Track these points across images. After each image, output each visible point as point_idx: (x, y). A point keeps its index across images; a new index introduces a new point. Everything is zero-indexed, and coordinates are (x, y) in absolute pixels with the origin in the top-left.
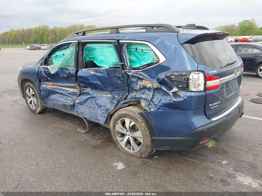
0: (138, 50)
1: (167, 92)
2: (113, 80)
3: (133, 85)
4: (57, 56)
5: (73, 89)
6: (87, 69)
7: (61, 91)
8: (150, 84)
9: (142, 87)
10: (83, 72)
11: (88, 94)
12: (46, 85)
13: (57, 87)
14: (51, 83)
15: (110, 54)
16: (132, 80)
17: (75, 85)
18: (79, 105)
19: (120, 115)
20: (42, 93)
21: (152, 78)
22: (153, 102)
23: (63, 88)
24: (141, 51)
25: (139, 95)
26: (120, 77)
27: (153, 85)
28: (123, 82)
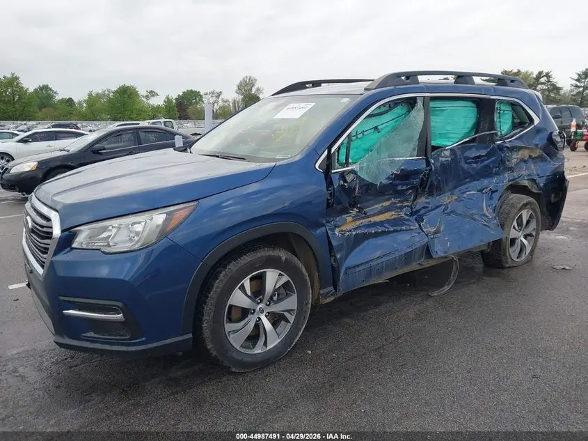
2: (461, 167)
3: (508, 161)
8: (527, 153)
9: (518, 161)
25: (515, 174)
26: (479, 157)
27: (532, 154)
28: (486, 162)
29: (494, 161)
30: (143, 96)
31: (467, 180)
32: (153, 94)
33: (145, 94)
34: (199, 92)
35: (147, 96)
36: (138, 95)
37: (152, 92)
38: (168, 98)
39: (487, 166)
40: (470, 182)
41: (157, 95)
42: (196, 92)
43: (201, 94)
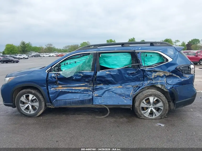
0: (147, 56)
1: (176, 76)
2: (125, 76)
3: (149, 76)
4: (67, 63)
5: (84, 88)
6: (103, 71)
7: (73, 90)
8: (163, 74)
9: (156, 76)
10: (100, 73)
11: (102, 88)
12: (54, 88)
13: (67, 88)
14: (60, 86)
15: (124, 59)
16: (147, 73)
17: (86, 83)
18: (98, 97)
19: (146, 96)
20: (50, 96)
21: (164, 70)
22: (168, 83)
23: (73, 88)
24: (150, 56)
25: (154, 82)
26: (133, 73)
27: (166, 74)
28: (137, 76)
29: (140, 75)
30: (174, 42)
31: (129, 81)
32: (178, 41)
33: (175, 41)
34: (199, 39)
35: (175, 42)
36: (172, 42)
37: (177, 40)
38: (183, 42)
39: (137, 77)
40: (130, 82)
41: (179, 41)
42: (197, 39)
43: (200, 40)
